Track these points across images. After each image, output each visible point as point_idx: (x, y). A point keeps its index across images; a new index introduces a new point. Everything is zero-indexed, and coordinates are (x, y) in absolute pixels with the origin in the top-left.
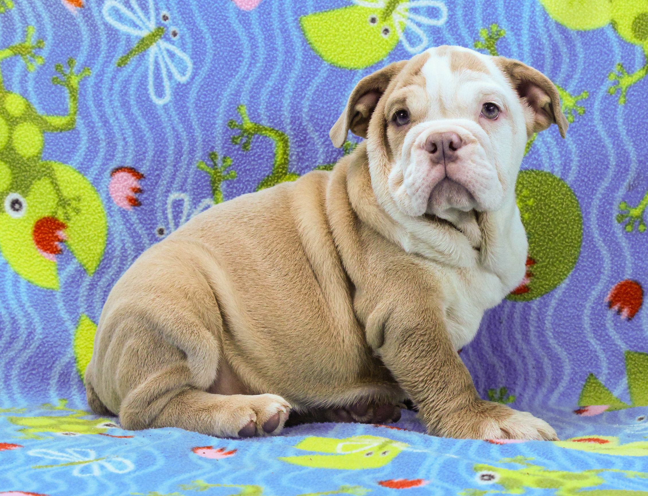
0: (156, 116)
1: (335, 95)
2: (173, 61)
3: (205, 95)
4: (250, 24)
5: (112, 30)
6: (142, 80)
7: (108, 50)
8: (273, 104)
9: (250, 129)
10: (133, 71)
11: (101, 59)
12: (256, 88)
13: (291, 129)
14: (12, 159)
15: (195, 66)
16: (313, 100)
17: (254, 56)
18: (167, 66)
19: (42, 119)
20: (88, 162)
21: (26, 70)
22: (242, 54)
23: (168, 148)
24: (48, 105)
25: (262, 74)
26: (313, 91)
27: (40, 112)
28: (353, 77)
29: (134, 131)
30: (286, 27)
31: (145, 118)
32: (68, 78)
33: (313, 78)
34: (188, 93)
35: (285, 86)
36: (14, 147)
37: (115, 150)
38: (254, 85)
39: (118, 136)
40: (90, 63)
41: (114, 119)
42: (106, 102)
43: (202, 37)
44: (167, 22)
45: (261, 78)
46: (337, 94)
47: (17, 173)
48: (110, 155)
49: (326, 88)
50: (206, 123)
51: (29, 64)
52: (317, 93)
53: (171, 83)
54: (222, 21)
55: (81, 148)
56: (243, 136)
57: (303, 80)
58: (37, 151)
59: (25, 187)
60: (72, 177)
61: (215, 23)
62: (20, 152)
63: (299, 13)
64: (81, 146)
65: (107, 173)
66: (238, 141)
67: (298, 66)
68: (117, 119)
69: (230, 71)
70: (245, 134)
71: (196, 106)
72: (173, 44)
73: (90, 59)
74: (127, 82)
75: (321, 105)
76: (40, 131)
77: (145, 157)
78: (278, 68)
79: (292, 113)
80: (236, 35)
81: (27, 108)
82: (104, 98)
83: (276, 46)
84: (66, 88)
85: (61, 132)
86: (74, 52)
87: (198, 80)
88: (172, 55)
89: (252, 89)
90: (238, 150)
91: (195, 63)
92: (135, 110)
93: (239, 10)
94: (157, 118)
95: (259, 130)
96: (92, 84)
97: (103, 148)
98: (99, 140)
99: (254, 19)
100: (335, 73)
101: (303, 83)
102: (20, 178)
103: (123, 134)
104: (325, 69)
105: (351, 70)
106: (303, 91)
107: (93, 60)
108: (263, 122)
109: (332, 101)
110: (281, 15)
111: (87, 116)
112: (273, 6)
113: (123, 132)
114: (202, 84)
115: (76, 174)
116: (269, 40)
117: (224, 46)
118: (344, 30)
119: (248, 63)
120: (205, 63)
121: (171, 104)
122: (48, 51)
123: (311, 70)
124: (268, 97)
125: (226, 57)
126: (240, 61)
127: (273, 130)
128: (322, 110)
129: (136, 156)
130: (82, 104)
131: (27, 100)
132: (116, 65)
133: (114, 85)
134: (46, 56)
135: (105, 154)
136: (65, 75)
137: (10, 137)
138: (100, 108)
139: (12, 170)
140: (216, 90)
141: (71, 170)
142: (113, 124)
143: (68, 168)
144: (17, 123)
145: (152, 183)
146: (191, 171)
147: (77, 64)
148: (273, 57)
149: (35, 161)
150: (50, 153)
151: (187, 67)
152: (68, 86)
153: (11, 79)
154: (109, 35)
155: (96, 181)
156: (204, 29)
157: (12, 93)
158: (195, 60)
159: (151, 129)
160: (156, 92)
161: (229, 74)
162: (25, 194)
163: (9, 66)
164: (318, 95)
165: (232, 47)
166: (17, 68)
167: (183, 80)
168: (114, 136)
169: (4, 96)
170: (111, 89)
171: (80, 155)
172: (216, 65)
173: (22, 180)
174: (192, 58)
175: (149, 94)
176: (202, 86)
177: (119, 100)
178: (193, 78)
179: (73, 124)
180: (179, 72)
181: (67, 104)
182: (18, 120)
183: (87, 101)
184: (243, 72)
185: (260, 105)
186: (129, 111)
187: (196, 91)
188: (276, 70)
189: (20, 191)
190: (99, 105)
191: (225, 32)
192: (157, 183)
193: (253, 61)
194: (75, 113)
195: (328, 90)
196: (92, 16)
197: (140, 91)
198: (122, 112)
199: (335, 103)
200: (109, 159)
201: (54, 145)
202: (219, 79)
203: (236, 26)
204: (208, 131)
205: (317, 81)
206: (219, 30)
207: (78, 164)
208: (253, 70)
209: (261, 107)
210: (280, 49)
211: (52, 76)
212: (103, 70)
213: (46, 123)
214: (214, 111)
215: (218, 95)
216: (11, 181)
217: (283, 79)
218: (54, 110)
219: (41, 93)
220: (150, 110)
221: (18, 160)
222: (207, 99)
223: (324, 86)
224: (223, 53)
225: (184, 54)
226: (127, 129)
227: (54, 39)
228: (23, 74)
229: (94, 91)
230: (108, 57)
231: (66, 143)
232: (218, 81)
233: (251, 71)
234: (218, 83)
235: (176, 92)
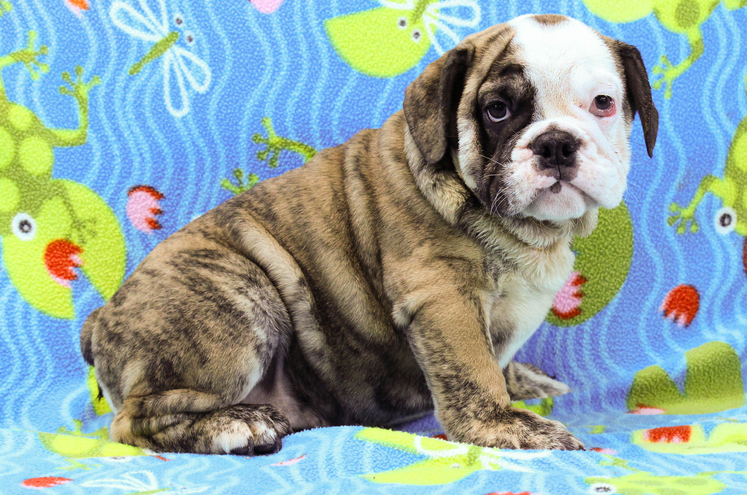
0: (175, 130)
1: (365, 106)
2: (190, 69)
3: (226, 106)
4: (272, 28)
5: (122, 35)
6: (157, 90)
7: (119, 56)
8: (301, 116)
9: (277, 143)
10: (147, 80)
11: (111, 67)
12: (282, 99)
13: (321, 143)
14: (20, 177)
15: (214, 75)
16: (343, 112)
17: (277, 64)
18: (183, 74)
19: (51, 133)
20: (103, 180)
21: (30, 79)
22: (265, 62)
23: (188, 166)
24: (56, 117)
25: (286, 83)
26: (342, 102)
27: (49, 126)
28: (384, 86)
29: (150, 146)
30: (310, 31)
31: (162, 132)
32: (76, 88)
33: (342, 88)
34: (208, 104)
35: (312, 97)
36: (21, 163)
37: (131, 166)
38: (279, 95)
39: (134, 151)
40: (100, 71)
41: (129, 132)
42: (119, 114)
43: (220, 43)
44: (180, 26)
45: (286, 87)
46: (368, 105)
47: (26, 192)
48: (126, 172)
49: (357, 98)
50: (229, 137)
51: (33, 72)
52: (347, 104)
53: (189, 94)
54: (241, 25)
55: (94, 165)
56: (269, 151)
57: (331, 90)
58: (47, 168)
59: (35, 207)
60: (86, 196)
61: (233, 27)
62: (28, 169)
63: (323, 16)
64: (94, 162)
65: (124, 192)
66: (264, 157)
67: (324, 74)
68: (132, 132)
69: (252, 79)
70: (272, 149)
71: (218, 118)
72: (189, 50)
73: (100, 67)
74: (141, 91)
75: (352, 118)
76: (49, 146)
77: (164, 174)
78: (304, 77)
79: (322, 126)
80: (257, 40)
81: (34, 121)
82: (117, 109)
83: (300, 52)
84: (75, 98)
85: (72, 147)
86: (81, 59)
87: (218, 90)
88: (188, 63)
89: (277, 99)
90: (265, 166)
91: (213, 72)
92: (151, 123)
93: (259, 13)
94: (175, 132)
95: (287, 144)
96: (103, 94)
97: (118, 164)
98: (113, 156)
99: (275, 21)
100: (365, 82)
101: (331, 93)
102: (28, 197)
103: (139, 149)
104: (354, 78)
105: (382, 79)
106: (331, 101)
107: (103, 67)
108: (291, 136)
109: (363, 113)
110: (304, 18)
111: (99, 129)
112: (295, 9)
113: (140, 147)
114: (223, 94)
115: (91, 194)
116: (293, 45)
117: (244, 52)
118: (372, 34)
119: (271, 71)
120: (225, 71)
121: (190, 116)
122: (53, 58)
123: (338, 79)
124: (294, 108)
125: (247, 64)
126: (262, 69)
127: (302, 144)
128: (354, 123)
129: (155, 173)
130: (93, 116)
131: (34, 112)
132: (128, 73)
133: (127, 95)
134: (52, 63)
135: (121, 172)
136: (73, 84)
137: (17, 153)
138: (113, 121)
139: (20, 189)
140: (238, 101)
141: (85, 189)
142: (128, 139)
143: (81, 187)
144: (24, 137)
145: (172, 203)
146: (215, 190)
147: (85, 72)
148: (298, 64)
149: (45, 178)
150: (61, 171)
151: (205, 75)
152: (77, 96)
153: (14, 88)
154: (118, 40)
155: (112, 201)
156: (222, 34)
157: (16, 104)
158: (214, 68)
159: (170, 144)
160: (173, 103)
161: (251, 83)
162: (35, 214)
163: (11, 74)
164: (348, 106)
165: (252, 53)
166: (19, 76)
167: (202, 89)
168: (130, 152)
169: (7, 108)
170: (124, 100)
171: (94, 173)
172: (237, 74)
173: (31, 200)
174: (210, 66)
175: (165, 106)
176: (223, 96)
177: (132, 112)
178: (212, 88)
179: (84, 138)
180: (197, 81)
181: (77, 117)
182: (24, 134)
183: (99, 113)
184: (266, 81)
185: (286, 117)
186: (144, 124)
187: (216, 103)
188: (302, 79)
189: (29, 211)
190: (112, 118)
191: (244, 37)
192: (178, 204)
193: (276, 69)
194: (86, 126)
195: (358, 101)
196: (99, 19)
197: (156, 103)
198: (138, 125)
199: (367, 115)
200: (125, 177)
201: (65, 162)
202: (240, 88)
203: (256, 30)
204: (231, 146)
205: (346, 90)
206: (239, 35)
207: (92, 182)
208: (278, 79)
209: (287, 120)
210: (305, 56)
211: (59, 85)
212: (114, 79)
213: (56, 137)
214: (237, 124)
215: (241, 106)
216: (19, 201)
217: (310, 89)
218: (63, 123)
219: (47, 104)
220: (167, 123)
221: (26, 177)
222: (229, 111)
223: (354, 96)
224: (244, 61)
225: (202, 61)
226: (143, 144)
227: (58, 45)
228: (28, 83)
229: (105, 102)
230: (118, 64)
231: (78, 159)
232: (240, 91)
233: (275, 80)
234: (240, 93)
235: (195, 103)
